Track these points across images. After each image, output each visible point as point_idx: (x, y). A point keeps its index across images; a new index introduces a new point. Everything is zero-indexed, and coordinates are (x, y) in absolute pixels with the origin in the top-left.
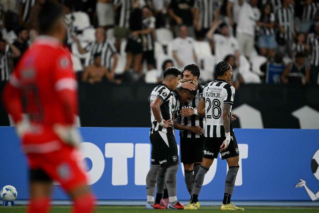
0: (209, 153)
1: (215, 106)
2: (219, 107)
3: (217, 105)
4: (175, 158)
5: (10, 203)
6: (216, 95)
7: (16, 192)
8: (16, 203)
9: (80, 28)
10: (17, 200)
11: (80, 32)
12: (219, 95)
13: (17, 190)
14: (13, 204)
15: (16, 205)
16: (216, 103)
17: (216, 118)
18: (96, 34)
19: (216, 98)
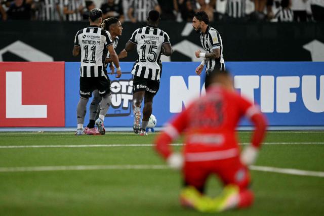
5: (150, 130)
7: (156, 120)
8: (155, 129)
10: (156, 126)
13: (156, 118)
14: (152, 130)
15: (156, 131)
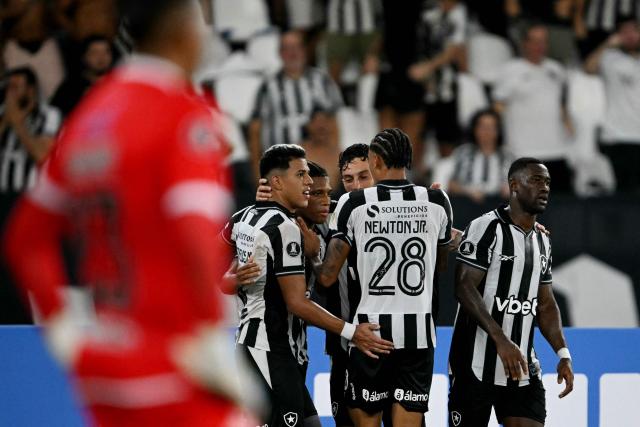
0: (375, 398)
1: (411, 260)
2: (421, 259)
3: (417, 256)
4: (291, 419)
6: (414, 226)
9: (240, 34)
11: (238, 47)
12: (422, 225)
16: (414, 251)
17: (415, 292)
18: (283, 51)
19: (413, 235)
